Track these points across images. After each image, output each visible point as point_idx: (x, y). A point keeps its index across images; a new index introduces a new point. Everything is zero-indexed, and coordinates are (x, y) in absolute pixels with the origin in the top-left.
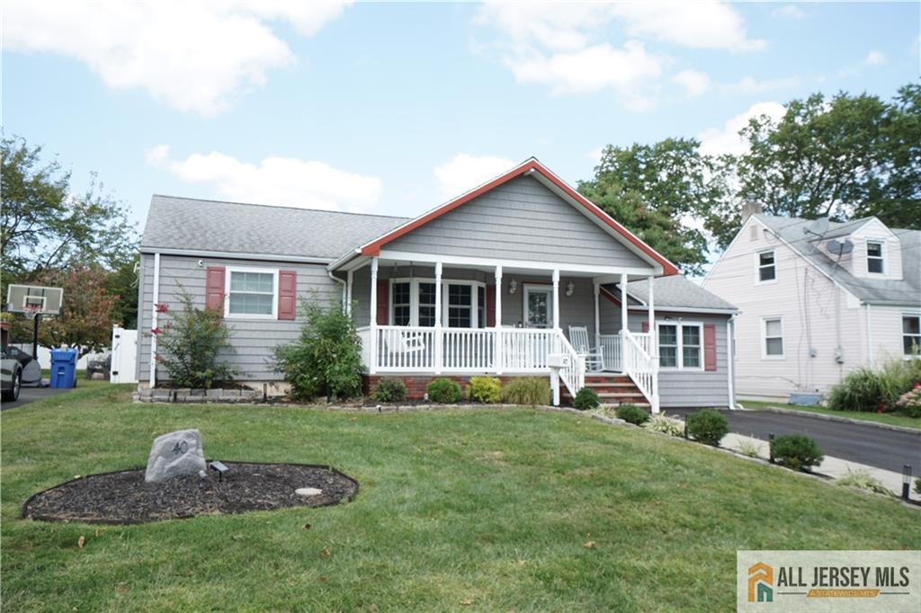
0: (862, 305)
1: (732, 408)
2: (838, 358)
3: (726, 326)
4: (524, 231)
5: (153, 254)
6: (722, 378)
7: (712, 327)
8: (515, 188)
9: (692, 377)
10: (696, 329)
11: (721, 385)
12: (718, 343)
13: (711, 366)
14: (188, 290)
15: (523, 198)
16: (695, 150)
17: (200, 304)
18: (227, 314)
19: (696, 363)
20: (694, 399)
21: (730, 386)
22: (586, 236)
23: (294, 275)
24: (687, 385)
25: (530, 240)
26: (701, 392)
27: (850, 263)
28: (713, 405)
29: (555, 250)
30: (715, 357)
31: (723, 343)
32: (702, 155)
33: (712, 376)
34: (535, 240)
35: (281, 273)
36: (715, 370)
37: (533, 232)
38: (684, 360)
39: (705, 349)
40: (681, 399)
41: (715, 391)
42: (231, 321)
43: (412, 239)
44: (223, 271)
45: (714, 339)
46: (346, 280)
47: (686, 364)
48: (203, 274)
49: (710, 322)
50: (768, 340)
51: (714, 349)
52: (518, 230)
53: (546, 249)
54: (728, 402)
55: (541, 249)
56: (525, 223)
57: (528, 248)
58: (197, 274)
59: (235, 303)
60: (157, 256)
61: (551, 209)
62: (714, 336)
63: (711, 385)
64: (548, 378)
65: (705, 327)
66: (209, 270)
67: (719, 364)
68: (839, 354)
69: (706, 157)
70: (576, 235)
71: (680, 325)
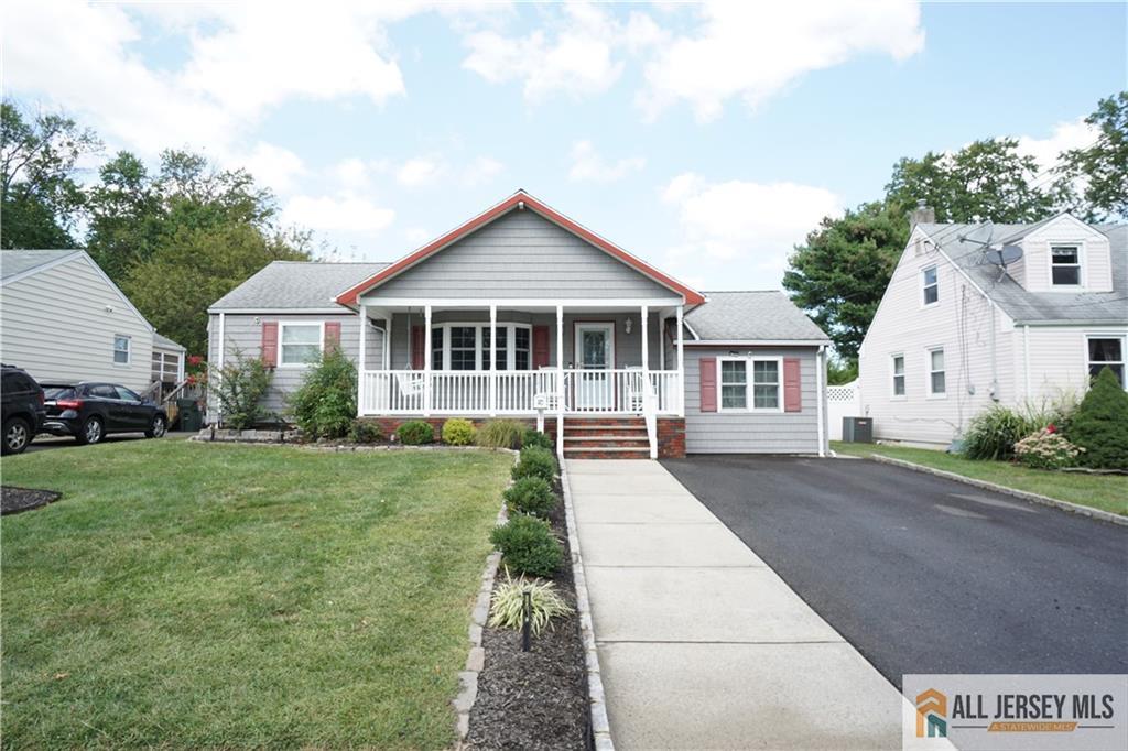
0: (1016, 326)
1: (822, 455)
2: (992, 394)
3: (815, 360)
4: (520, 268)
5: (218, 314)
6: (810, 420)
7: (797, 362)
8: (508, 225)
9: (767, 420)
10: (774, 365)
11: (808, 428)
12: (803, 380)
13: (794, 406)
14: (240, 344)
15: (517, 233)
16: (1010, 152)
17: (255, 354)
18: (279, 364)
19: (775, 403)
20: (771, 444)
21: (821, 430)
22: (595, 268)
23: (338, 325)
24: (759, 428)
25: (527, 276)
26: (779, 436)
27: (1024, 275)
28: (796, 451)
29: (557, 285)
30: (799, 395)
31: (811, 380)
32: (1021, 156)
33: (795, 418)
34: (533, 276)
35: (326, 325)
36: (799, 411)
37: (531, 267)
38: (756, 400)
39: (785, 386)
40: (752, 444)
41: (799, 436)
42: (284, 370)
43: (398, 285)
44: (276, 325)
45: (799, 376)
46: (385, 328)
47: (758, 404)
48: (260, 329)
49: (791, 356)
50: (933, 374)
51: (799, 387)
52: (513, 268)
53: (545, 285)
54: (818, 448)
55: (538, 285)
56: (522, 259)
57: (525, 285)
58: (254, 329)
59: (287, 354)
60: (222, 316)
61: (552, 242)
62: (798, 371)
63: (795, 428)
64: (535, 420)
65: (785, 361)
66: (265, 325)
67: (804, 404)
68: (992, 390)
69: (1026, 158)
70: (584, 267)
71: (750, 360)
